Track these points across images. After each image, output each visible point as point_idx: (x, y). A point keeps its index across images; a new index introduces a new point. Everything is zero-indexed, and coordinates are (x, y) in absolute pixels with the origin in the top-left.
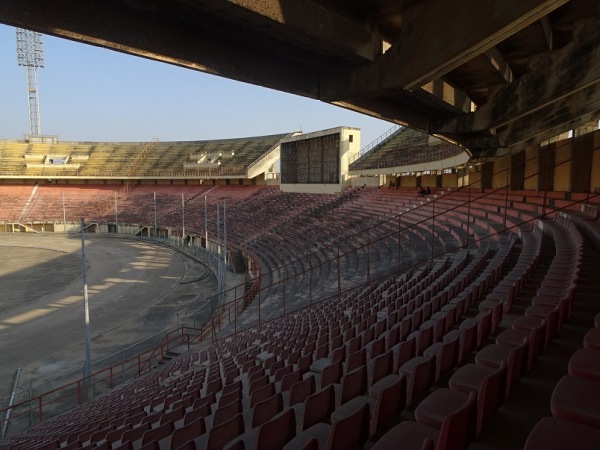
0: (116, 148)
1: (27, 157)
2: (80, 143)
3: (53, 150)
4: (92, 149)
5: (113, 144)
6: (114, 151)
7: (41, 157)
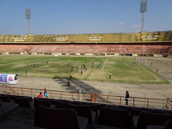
0: (167, 33)
1: (142, 37)
2: (154, 32)
3: (147, 35)
4: (159, 33)
5: (165, 32)
6: (166, 34)
7: (145, 37)
